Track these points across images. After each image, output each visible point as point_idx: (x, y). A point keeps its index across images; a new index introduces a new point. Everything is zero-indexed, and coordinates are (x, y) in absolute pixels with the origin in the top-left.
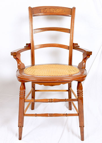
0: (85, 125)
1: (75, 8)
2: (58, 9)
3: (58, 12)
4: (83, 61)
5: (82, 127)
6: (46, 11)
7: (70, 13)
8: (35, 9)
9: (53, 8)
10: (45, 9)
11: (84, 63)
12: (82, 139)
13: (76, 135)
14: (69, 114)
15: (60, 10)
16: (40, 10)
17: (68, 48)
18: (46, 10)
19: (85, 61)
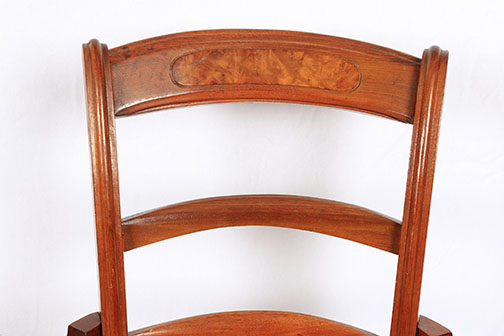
3: (314, 82)
6: (217, 75)
9: (275, 49)
10: (215, 54)
15: (328, 70)
18: (222, 63)
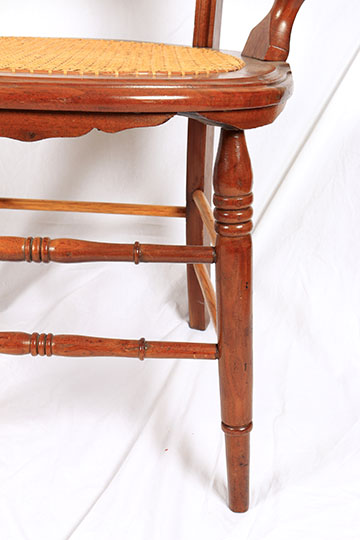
0: (256, 418)
4: (273, 10)
5: (236, 429)
11: (283, 25)
12: (239, 500)
13: (204, 476)
14: (159, 344)
19: (292, 7)
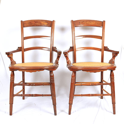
1: (105, 21)
2: (92, 22)
4: (112, 58)
7: (101, 25)
8: (76, 22)
9: (89, 21)
10: (83, 22)
11: (113, 60)
15: (94, 23)
16: (79, 22)
17: (100, 50)
19: (114, 58)
